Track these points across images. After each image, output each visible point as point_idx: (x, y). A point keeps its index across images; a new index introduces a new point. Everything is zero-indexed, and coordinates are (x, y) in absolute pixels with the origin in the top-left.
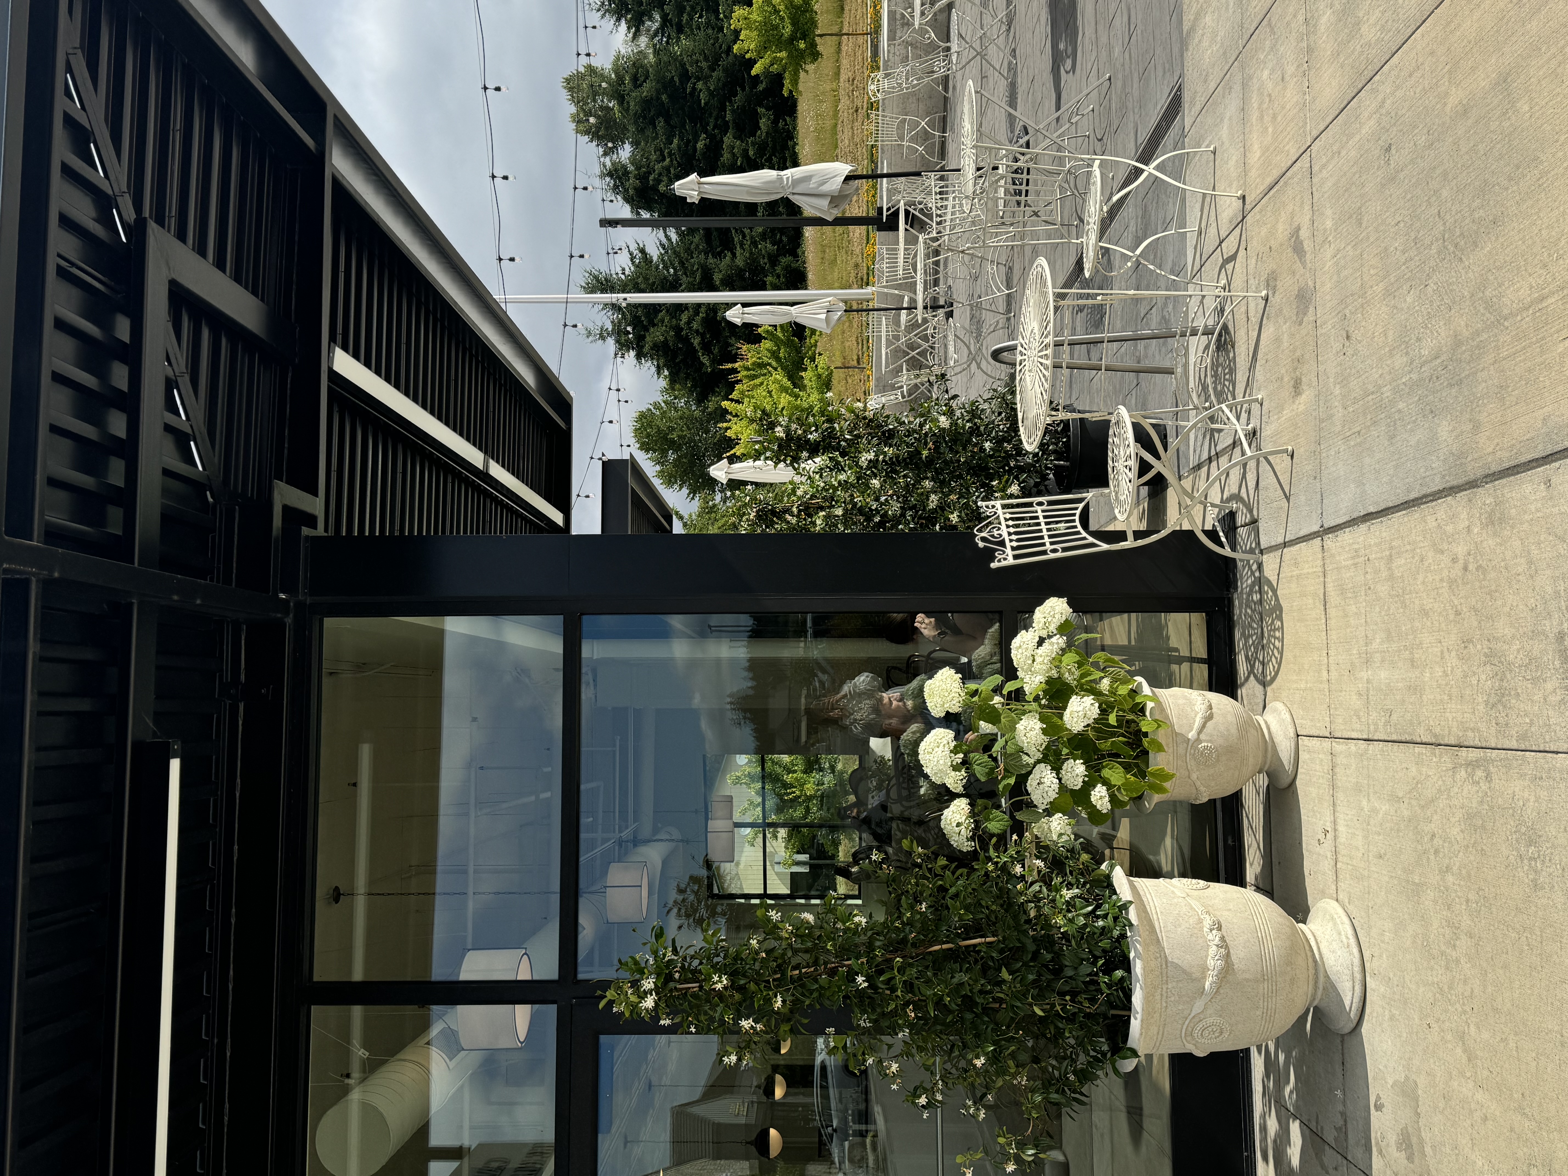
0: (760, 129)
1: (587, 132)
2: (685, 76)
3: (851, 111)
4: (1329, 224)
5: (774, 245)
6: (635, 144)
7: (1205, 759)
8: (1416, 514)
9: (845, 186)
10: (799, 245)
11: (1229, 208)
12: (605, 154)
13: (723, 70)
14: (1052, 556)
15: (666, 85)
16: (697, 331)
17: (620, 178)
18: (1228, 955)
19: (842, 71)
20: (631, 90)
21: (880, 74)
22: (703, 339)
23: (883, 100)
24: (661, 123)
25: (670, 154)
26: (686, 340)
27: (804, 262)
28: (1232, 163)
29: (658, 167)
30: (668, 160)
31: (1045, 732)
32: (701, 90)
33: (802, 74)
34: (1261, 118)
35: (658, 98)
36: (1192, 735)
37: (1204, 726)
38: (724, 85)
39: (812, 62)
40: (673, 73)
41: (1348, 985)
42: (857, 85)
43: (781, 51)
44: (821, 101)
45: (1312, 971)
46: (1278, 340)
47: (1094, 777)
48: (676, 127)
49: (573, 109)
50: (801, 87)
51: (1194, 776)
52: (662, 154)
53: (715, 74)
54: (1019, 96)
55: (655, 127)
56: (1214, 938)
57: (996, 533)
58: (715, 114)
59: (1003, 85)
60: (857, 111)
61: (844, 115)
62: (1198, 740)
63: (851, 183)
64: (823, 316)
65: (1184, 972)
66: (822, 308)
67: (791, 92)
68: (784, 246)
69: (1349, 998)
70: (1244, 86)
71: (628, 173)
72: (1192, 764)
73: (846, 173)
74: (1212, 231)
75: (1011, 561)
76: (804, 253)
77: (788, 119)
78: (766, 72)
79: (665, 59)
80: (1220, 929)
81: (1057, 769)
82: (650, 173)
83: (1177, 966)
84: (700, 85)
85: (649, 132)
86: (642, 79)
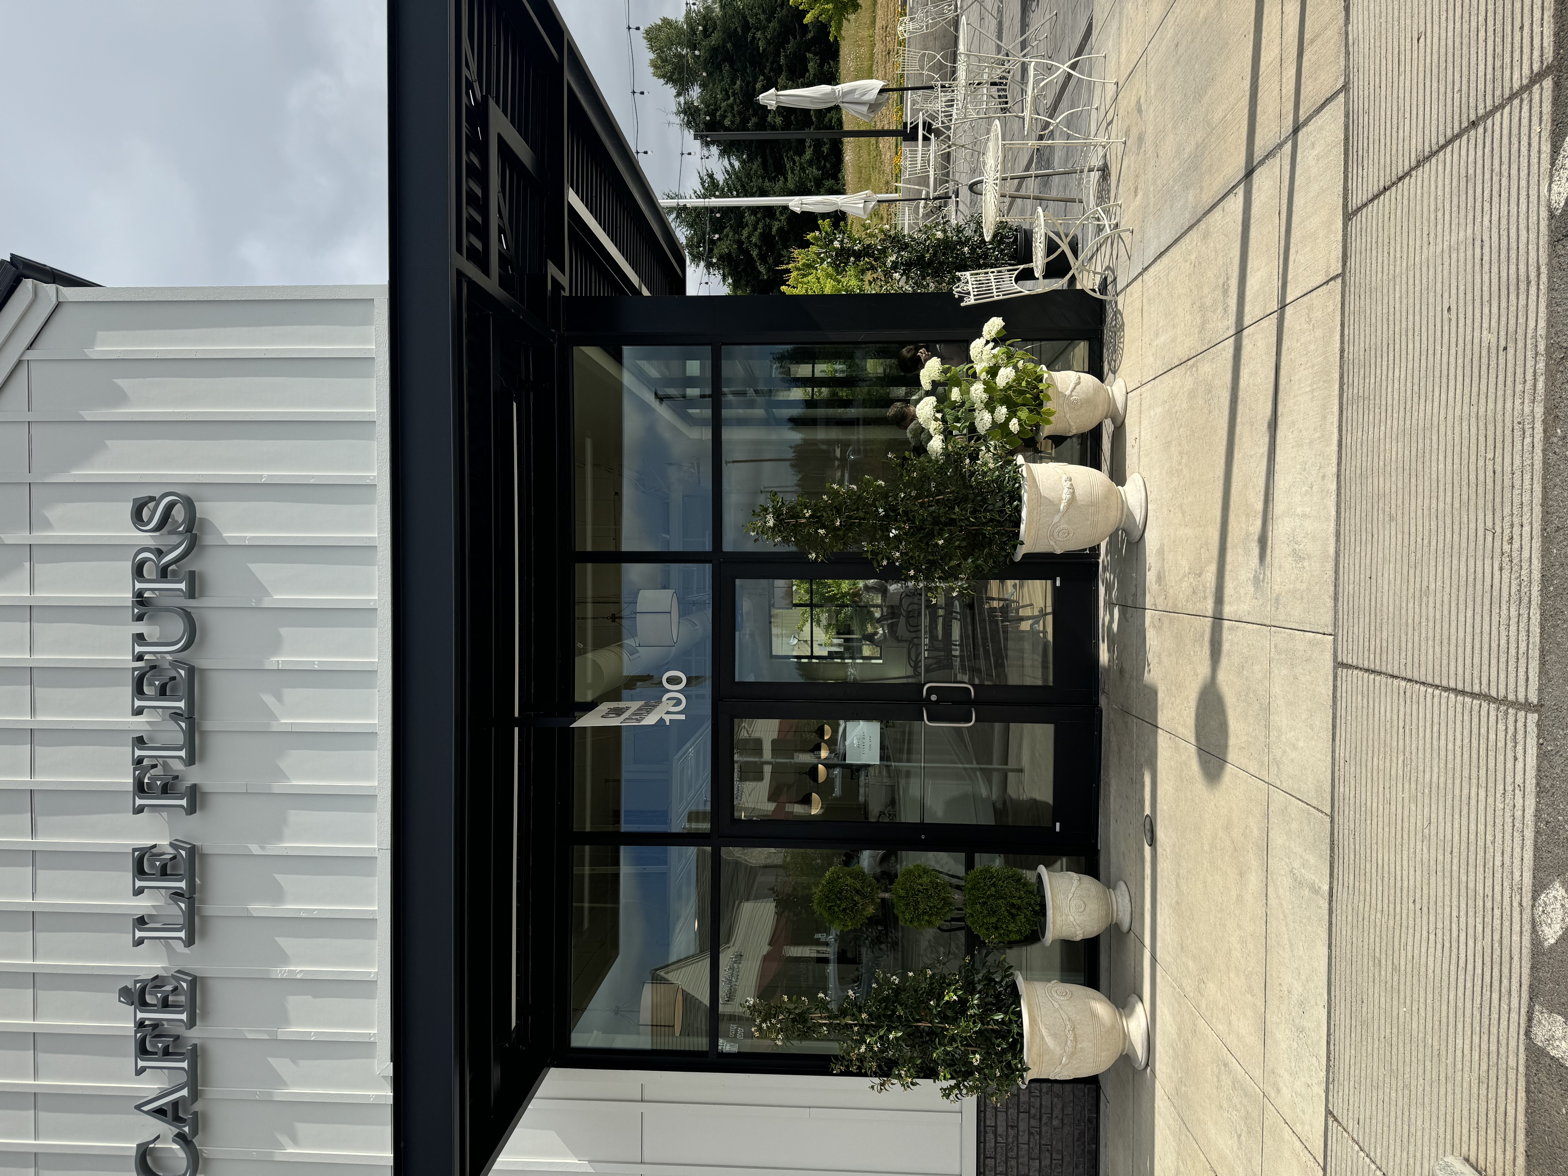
0: (808, 71)
1: (663, 76)
2: (746, 27)
3: (884, 53)
4: (1153, 92)
5: (819, 170)
6: (703, 86)
7: (1075, 406)
8: (1178, 245)
9: (880, 97)
10: (840, 170)
11: (1111, 89)
12: (679, 94)
13: (778, 21)
14: (996, 298)
15: (730, 35)
16: (755, 244)
17: (692, 115)
18: (1074, 492)
19: (877, 20)
20: (702, 40)
21: (907, 18)
22: (760, 251)
23: (909, 38)
24: (726, 67)
25: (734, 94)
26: (747, 253)
27: (844, 185)
28: (1113, 62)
29: (724, 104)
30: (732, 99)
31: (985, 391)
32: (759, 39)
33: (845, 22)
34: (1127, 33)
35: (724, 46)
36: (1068, 393)
37: (1075, 388)
38: (779, 34)
39: (854, 12)
40: (736, 24)
41: (1139, 511)
42: (889, 30)
43: (828, 4)
44: (859, 46)
45: (1120, 506)
46: (1129, 166)
47: (1012, 414)
48: (738, 71)
49: (652, 56)
50: (843, 33)
51: (1068, 416)
52: (727, 93)
53: (771, 25)
54: (1004, 31)
55: (721, 71)
56: (1068, 484)
57: (965, 288)
58: (771, 59)
59: (994, 23)
60: (889, 53)
61: (878, 57)
62: (1071, 395)
63: (884, 94)
64: (862, 205)
65: (1050, 501)
66: (861, 199)
67: (836, 37)
68: (827, 172)
69: (1139, 517)
70: (1120, 13)
71: (700, 110)
72: (1067, 409)
73: (880, 87)
74: (1103, 107)
75: (972, 302)
76: (843, 177)
77: (831, 63)
78: (817, 21)
79: (730, 12)
80: (1070, 480)
81: (992, 411)
82: (717, 110)
83: (1046, 498)
84: (759, 35)
85: (716, 75)
86: (711, 30)
